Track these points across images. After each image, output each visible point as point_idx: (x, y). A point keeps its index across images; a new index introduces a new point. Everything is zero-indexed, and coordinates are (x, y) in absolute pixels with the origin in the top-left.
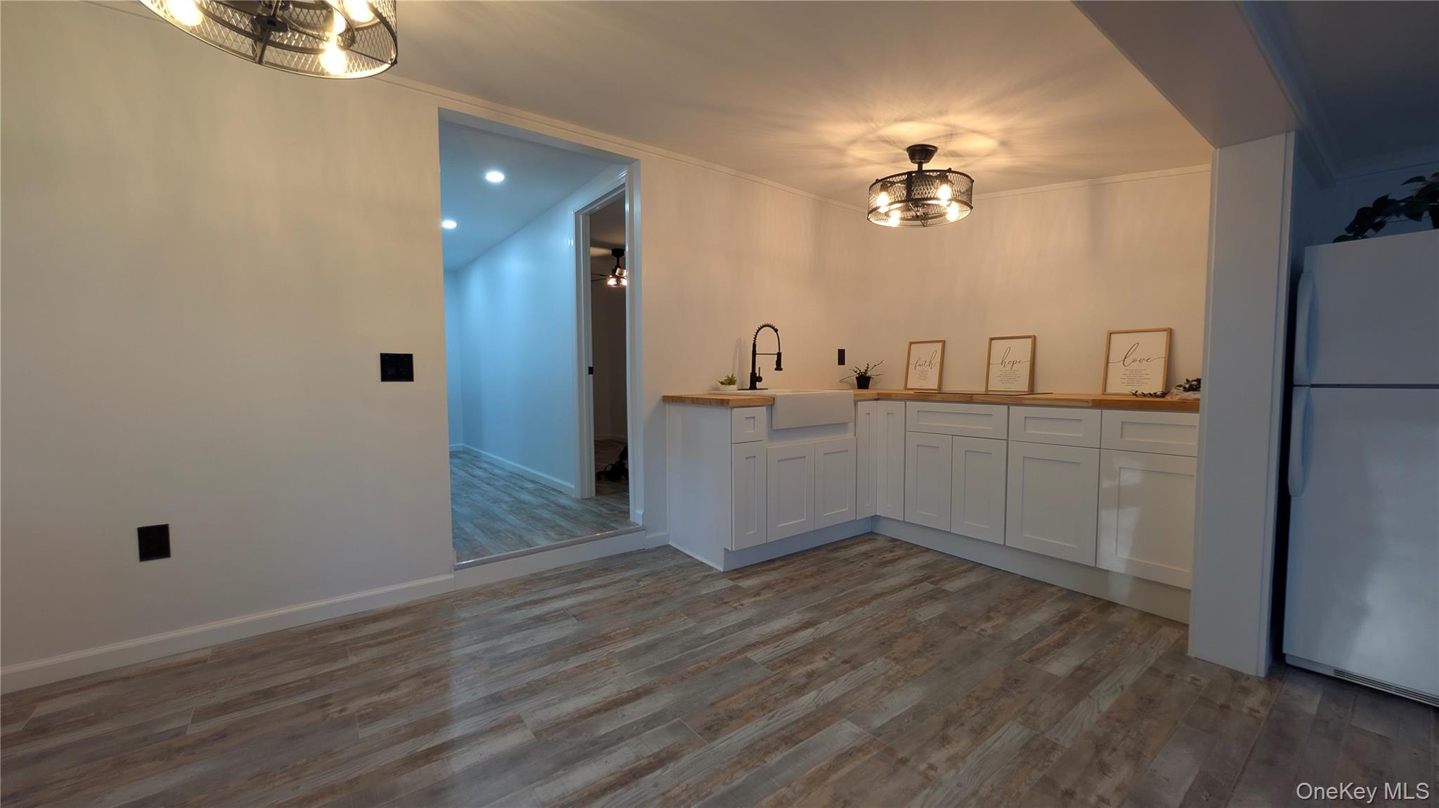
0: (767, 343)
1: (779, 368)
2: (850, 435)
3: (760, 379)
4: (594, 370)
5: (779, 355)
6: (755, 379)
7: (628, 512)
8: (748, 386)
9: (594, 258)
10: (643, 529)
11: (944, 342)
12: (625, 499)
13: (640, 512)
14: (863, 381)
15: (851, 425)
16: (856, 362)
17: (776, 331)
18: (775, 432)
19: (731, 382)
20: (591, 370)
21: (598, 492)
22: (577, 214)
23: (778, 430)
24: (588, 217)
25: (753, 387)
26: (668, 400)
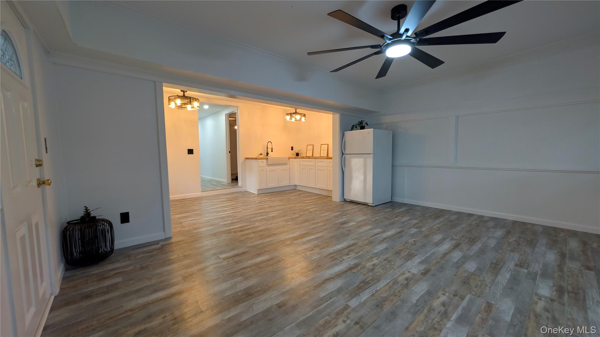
0: (270, 146)
1: (272, 151)
2: (288, 166)
3: (268, 154)
4: (231, 152)
5: (272, 148)
6: (267, 154)
7: (238, 185)
8: (266, 155)
9: (230, 120)
10: (241, 187)
11: (313, 145)
12: (237, 182)
13: (240, 183)
14: (297, 154)
15: (288, 164)
16: (296, 150)
17: (271, 143)
18: (268, 165)
19: (261, 154)
20: (230, 152)
21: (232, 182)
22: (226, 114)
23: (269, 165)
24: (229, 115)
25: (267, 156)
26: (246, 158)
